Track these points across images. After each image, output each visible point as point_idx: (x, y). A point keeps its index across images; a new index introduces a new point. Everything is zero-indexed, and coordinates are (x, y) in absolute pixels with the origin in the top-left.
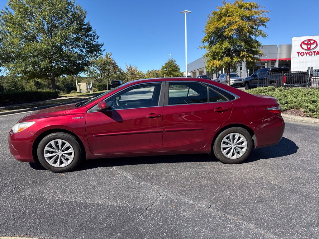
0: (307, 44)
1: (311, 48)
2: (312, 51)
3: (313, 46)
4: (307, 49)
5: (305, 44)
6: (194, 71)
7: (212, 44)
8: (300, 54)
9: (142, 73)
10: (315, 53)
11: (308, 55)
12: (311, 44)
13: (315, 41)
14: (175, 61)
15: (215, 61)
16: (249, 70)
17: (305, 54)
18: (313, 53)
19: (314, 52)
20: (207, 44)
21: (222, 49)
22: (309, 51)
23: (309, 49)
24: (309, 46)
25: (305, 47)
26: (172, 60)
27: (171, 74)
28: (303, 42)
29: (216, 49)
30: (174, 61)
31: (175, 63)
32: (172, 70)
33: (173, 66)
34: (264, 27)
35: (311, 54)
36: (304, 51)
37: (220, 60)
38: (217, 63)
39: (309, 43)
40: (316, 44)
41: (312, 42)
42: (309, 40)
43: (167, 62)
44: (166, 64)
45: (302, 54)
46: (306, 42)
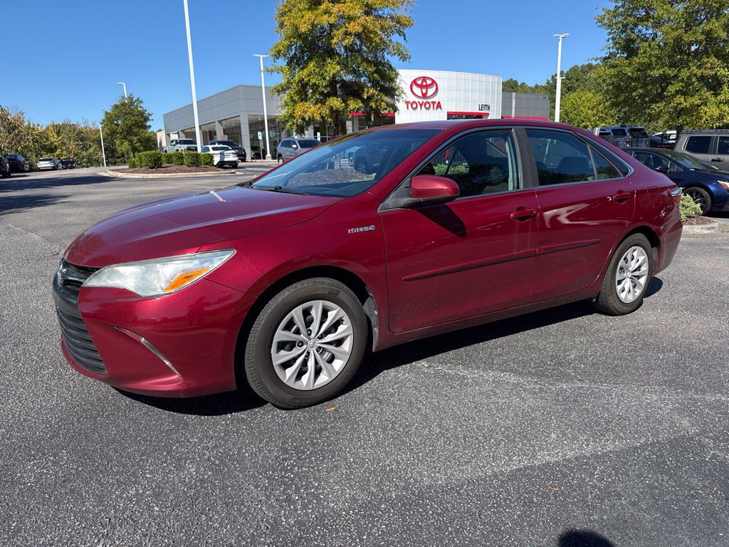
0: (421, 86)
1: (429, 94)
2: (430, 100)
3: (431, 91)
4: (421, 95)
5: (417, 85)
6: (189, 130)
7: (295, 62)
8: (410, 105)
9: (39, 128)
10: (435, 106)
11: (423, 107)
12: (427, 87)
13: (434, 82)
14: (141, 102)
15: (307, 104)
16: (319, 134)
17: (419, 106)
18: (432, 105)
19: (434, 103)
20: (282, 62)
21: (324, 79)
22: (425, 101)
23: (424, 96)
24: (424, 91)
25: (417, 91)
26: (130, 98)
27: (131, 135)
28: (415, 82)
29: (309, 75)
30: (138, 99)
31: (140, 107)
32: (134, 125)
33: (136, 113)
34: (402, 38)
35: (427, 106)
36: (417, 100)
37: (320, 104)
38: (311, 110)
39: (425, 84)
40: (435, 87)
41: (429, 82)
42: (424, 79)
43: (118, 103)
44: (116, 107)
45: (414, 106)
46: (419, 82)
